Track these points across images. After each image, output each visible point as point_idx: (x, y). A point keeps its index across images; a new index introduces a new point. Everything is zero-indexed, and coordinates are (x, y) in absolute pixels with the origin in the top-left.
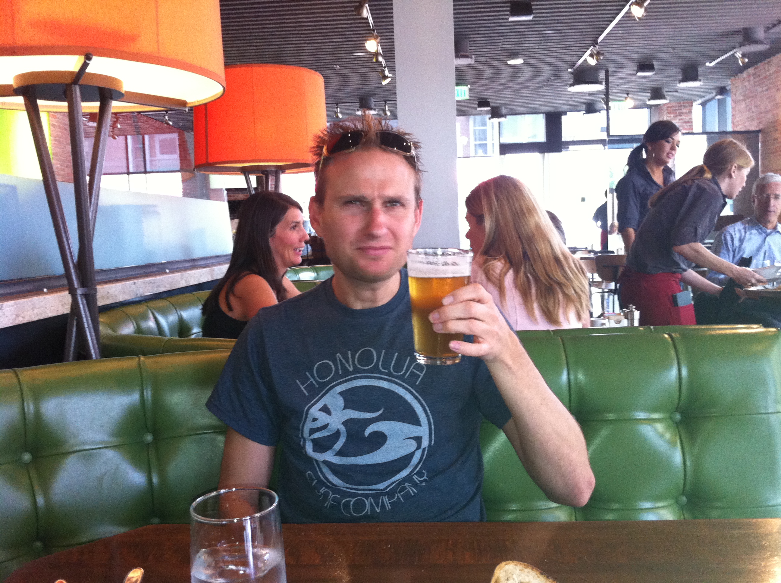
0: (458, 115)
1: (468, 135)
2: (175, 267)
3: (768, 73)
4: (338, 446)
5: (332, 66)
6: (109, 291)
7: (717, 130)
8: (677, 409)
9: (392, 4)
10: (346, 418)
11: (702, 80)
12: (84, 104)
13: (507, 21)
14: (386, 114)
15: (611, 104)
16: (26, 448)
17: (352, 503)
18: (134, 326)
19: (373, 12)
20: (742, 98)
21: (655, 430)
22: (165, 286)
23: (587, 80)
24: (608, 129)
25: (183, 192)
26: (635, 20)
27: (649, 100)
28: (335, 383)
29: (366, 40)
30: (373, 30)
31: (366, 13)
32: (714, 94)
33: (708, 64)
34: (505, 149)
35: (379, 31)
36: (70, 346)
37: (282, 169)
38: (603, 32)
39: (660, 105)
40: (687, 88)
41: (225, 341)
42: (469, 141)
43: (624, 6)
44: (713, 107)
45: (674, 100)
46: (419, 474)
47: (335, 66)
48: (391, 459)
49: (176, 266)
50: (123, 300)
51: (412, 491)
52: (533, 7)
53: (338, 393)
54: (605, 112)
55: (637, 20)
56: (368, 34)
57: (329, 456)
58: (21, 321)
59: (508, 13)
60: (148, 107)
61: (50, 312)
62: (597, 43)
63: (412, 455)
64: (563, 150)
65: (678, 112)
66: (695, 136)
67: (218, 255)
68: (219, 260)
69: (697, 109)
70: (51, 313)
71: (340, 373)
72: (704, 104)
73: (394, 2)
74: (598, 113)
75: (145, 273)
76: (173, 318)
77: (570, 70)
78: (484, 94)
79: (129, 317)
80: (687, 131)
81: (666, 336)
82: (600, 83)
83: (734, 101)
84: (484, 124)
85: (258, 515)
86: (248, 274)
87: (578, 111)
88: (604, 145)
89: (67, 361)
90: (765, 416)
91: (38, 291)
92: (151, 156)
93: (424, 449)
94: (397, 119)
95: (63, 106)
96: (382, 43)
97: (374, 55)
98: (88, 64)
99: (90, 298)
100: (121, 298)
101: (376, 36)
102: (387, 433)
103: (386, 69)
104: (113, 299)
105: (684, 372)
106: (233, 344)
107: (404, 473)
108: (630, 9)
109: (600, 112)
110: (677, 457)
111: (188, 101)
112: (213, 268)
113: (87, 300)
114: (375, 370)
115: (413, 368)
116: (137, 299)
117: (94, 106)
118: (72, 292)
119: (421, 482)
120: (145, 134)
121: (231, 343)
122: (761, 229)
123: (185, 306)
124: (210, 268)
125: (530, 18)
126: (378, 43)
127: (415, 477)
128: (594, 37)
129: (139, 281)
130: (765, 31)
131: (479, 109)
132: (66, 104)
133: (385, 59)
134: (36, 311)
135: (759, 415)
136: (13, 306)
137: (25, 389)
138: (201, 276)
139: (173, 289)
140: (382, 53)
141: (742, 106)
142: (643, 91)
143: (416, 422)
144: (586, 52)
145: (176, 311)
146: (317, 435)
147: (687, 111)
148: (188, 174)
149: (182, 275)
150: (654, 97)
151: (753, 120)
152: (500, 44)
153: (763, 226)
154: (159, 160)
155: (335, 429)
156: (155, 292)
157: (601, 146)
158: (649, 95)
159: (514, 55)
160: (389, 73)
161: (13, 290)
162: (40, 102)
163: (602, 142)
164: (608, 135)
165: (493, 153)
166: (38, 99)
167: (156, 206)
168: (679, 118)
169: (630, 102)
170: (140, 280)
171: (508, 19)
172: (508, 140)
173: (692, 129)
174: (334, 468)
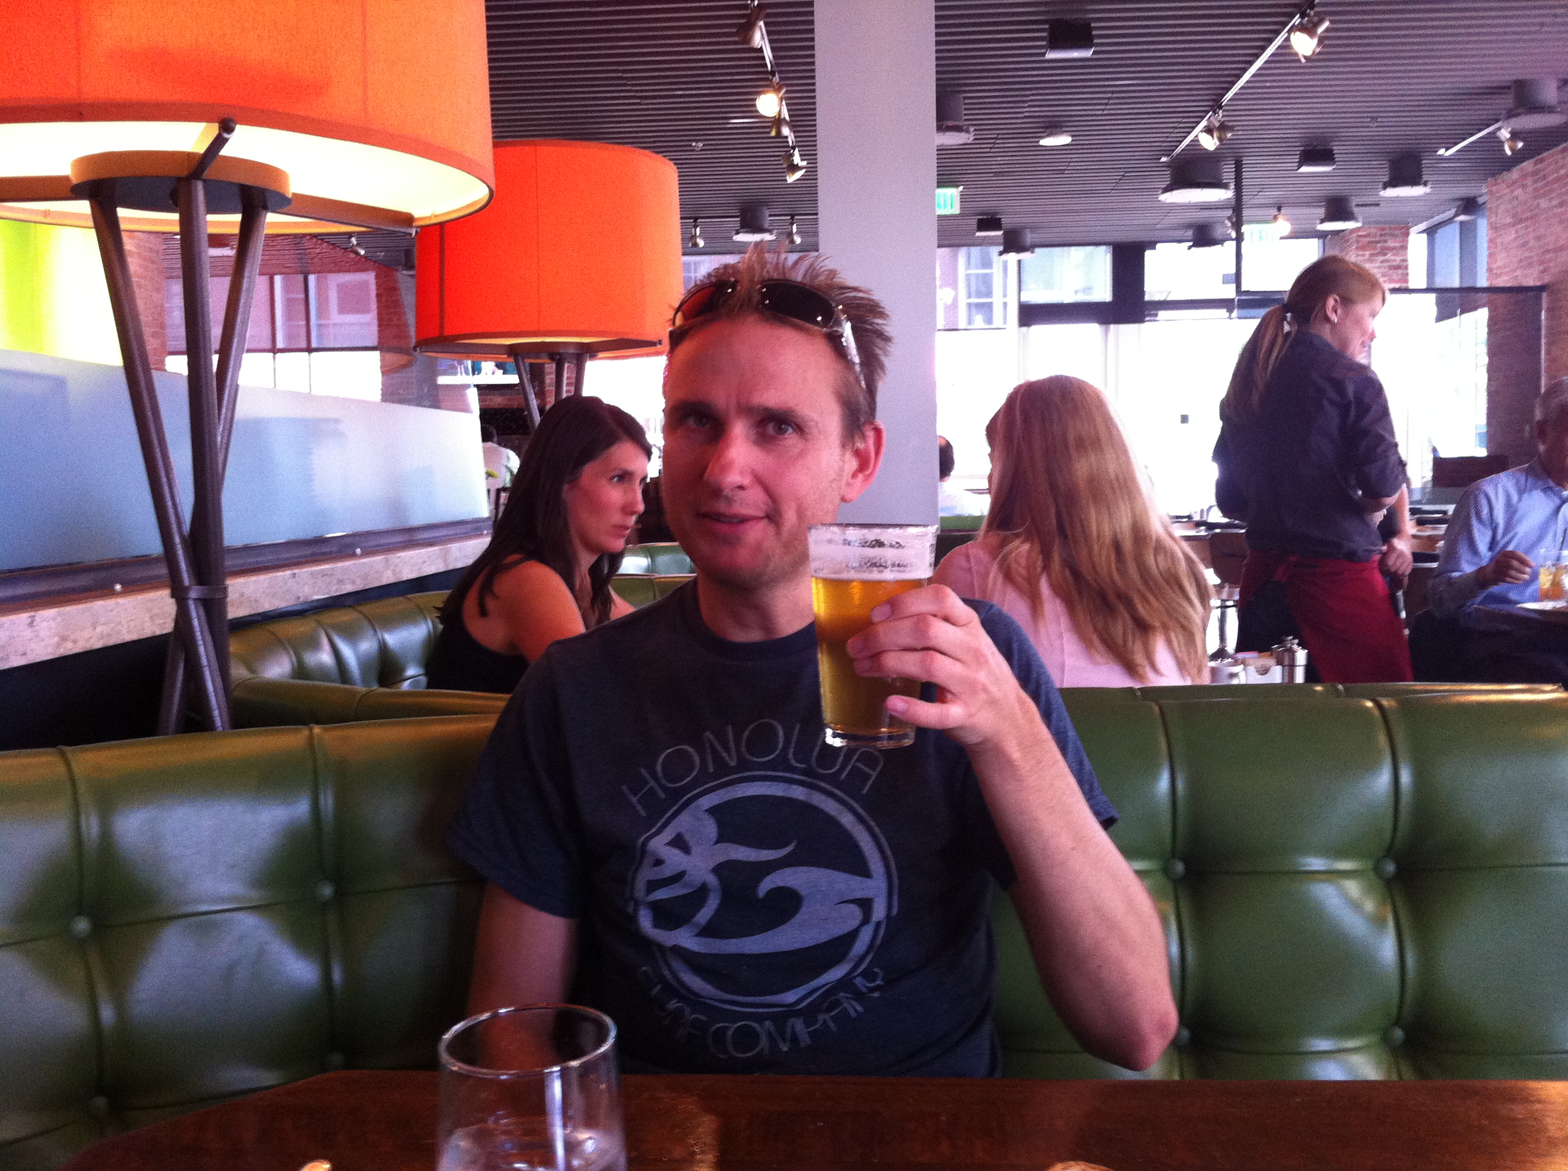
0: (939, 246)
1: (954, 285)
4: (704, 915)
5: (688, 143)
6: (243, 591)
7: (1456, 283)
8: (1389, 852)
9: (812, 13)
10: (721, 859)
11: (1429, 184)
12: (211, 218)
13: (1041, 58)
14: (792, 242)
15: (1245, 228)
16: (80, 909)
17: (730, 1032)
18: (292, 661)
19: (772, 37)
20: (1509, 220)
21: (1344, 895)
22: (354, 582)
23: (1200, 180)
24: (1238, 279)
25: (382, 390)
26: (1299, 61)
27: (1322, 221)
28: (698, 790)
29: (759, 93)
30: (773, 73)
31: (759, 38)
32: (1454, 211)
33: (1441, 152)
34: (1030, 314)
35: (784, 75)
36: (171, 703)
37: (590, 351)
38: (1233, 83)
39: (1343, 231)
40: (1398, 199)
42: (956, 298)
43: (1277, 33)
44: (1450, 236)
45: (1372, 223)
46: (868, 975)
47: (694, 144)
48: (810, 944)
49: (373, 542)
50: (273, 608)
51: (854, 1008)
52: (1094, 33)
53: (706, 810)
54: (1233, 244)
55: (1303, 60)
56: (762, 80)
57: (685, 938)
58: (69, 648)
59: (1044, 43)
60: (337, 225)
61: (128, 632)
62: (1220, 107)
63: (853, 936)
64: (1147, 319)
65: (1378, 246)
66: (1414, 295)
67: (457, 519)
68: (459, 530)
69: (1417, 242)
70: (127, 634)
71: (711, 770)
72: (1431, 232)
74: (1219, 247)
75: (314, 554)
76: (368, 645)
77: (1164, 159)
78: (989, 204)
79: (283, 644)
80: (1397, 286)
81: (1369, 704)
82: (1225, 186)
83: (1494, 228)
84: (987, 263)
85: (575, 1063)
86: (522, 561)
87: (1180, 241)
88: (1230, 311)
89: (166, 734)
91: (103, 590)
92: (320, 315)
93: (878, 924)
95: (169, 220)
96: (790, 98)
97: (771, 122)
98: (227, 140)
99: (214, 606)
100: (268, 605)
101: (778, 84)
102: (803, 892)
103: (796, 151)
104: (250, 607)
105: (1405, 777)
106: (502, 704)
107: (836, 973)
108: (1288, 39)
109: (1222, 245)
110: (1387, 949)
111: (417, 214)
112: (448, 546)
113: (206, 610)
114: (782, 763)
115: (857, 760)
116: (298, 608)
117: (229, 222)
118: (179, 594)
119: (872, 990)
120: (309, 272)
121: (499, 701)
122: (1551, 488)
123: (390, 622)
124: (441, 547)
125: (1088, 53)
126: (781, 99)
127: (859, 981)
128: (1215, 95)
129: (304, 571)
130: (1559, 88)
131: (979, 234)
132: (176, 216)
133: (794, 132)
134: (99, 629)
136: (54, 619)
137: (82, 788)
138: (424, 562)
139: (367, 587)
140: (787, 118)
141: (1510, 236)
142: (1309, 203)
143: (860, 868)
144: (1198, 123)
145: (375, 631)
146: (660, 894)
147: (1398, 245)
148: (394, 358)
149: (387, 560)
150: (1331, 217)
151: (1530, 265)
152: (1026, 105)
154: (336, 325)
155: (698, 882)
156: (333, 594)
157: (1223, 312)
158: (1321, 212)
159: (1053, 127)
160: (802, 160)
161: (56, 585)
162: (122, 212)
163: (1226, 304)
164: (1239, 290)
165: (1005, 322)
166: (120, 206)
167: (337, 421)
168: (1381, 258)
169: (1283, 226)
170: (306, 570)
171: (1044, 54)
172: (1036, 295)
173: (1406, 281)
174: (697, 963)
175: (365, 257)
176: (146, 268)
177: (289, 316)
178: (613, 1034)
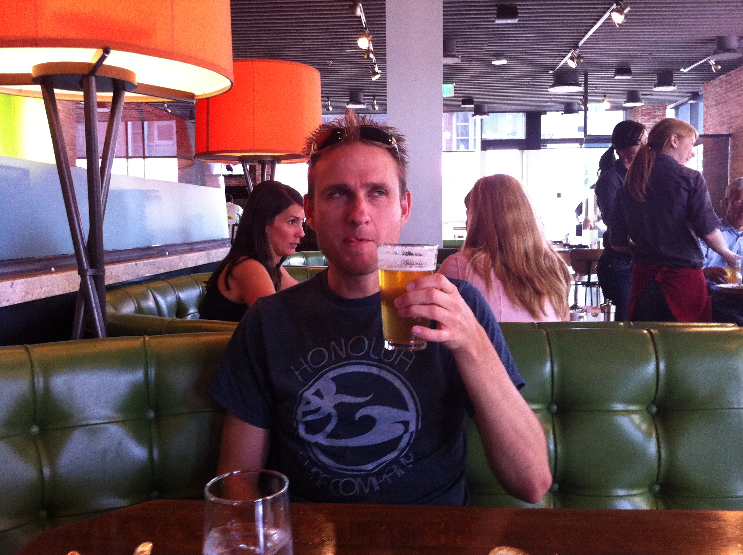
0: (444, 112)
1: (451, 131)
2: (174, 250)
3: (740, 80)
4: (330, 428)
5: (325, 61)
6: (113, 271)
8: (654, 402)
9: (384, 4)
10: (337, 402)
11: (676, 85)
12: (99, 94)
13: (493, 23)
14: (374, 109)
15: (589, 105)
16: (34, 421)
17: (341, 483)
18: (135, 305)
19: (366, 11)
20: (713, 103)
21: (632, 421)
22: (165, 268)
23: (568, 82)
24: (585, 129)
25: (178, 177)
26: (616, 26)
27: (625, 102)
28: (327, 369)
29: (359, 38)
30: (366, 28)
31: (359, 12)
32: (688, 98)
33: (682, 70)
34: (487, 145)
35: (371, 29)
36: (78, 324)
37: (278, 160)
38: (584, 36)
39: (635, 107)
40: (661, 92)
41: (226, 324)
42: (451, 136)
43: (605, 12)
44: (686, 110)
45: (648, 103)
46: (406, 457)
47: (328, 62)
48: (380, 442)
50: (126, 280)
51: (400, 472)
52: (518, 11)
53: (331, 379)
54: (583, 112)
55: (618, 26)
56: (361, 32)
57: (320, 439)
58: (30, 298)
59: (495, 16)
60: (156, 98)
62: (578, 47)
63: (400, 438)
64: (542, 147)
65: (652, 114)
67: (215, 239)
68: (216, 243)
69: (670, 113)
70: (57, 291)
71: (334, 360)
72: (677, 108)
73: (388, 3)
74: (576, 114)
75: (146, 255)
76: (171, 298)
77: (551, 72)
78: (467, 92)
79: (131, 297)
81: (645, 332)
82: (580, 85)
83: (706, 106)
84: (466, 120)
85: (269, 498)
86: (246, 259)
87: (557, 111)
88: (581, 144)
90: (737, 411)
91: (46, 270)
92: (149, 141)
93: (412, 433)
94: (386, 113)
95: (79, 95)
96: (374, 40)
97: (364, 52)
98: (106, 57)
99: (98, 279)
100: (124, 278)
101: (368, 34)
102: (376, 417)
103: (376, 65)
104: (116, 279)
105: (662, 366)
106: (235, 327)
107: (392, 456)
108: (610, 16)
109: (578, 113)
110: (652, 447)
111: (196, 94)
112: (210, 251)
113: (95, 281)
114: (366, 356)
115: (403, 355)
116: (138, 280)
117: (107, 96)
118: (82, 273)
119: (409, 464)
120: (144, 120)
121: (233, 326)
122: (732, 230)
123: (182, 287)
124: (206, 252)
125: (515, 21)
126: (370, 41)
127: (402, 460)
128: (575, 41)
129: (141, 263)
130: (738, 41)
131: (463, 106)
132: (82, 93)
133: (375, 56)
134: (44, 289)
135: (732, 410)
136: (23, 284)
137: (36, 364)
138: (198, 259)
139: (171, 270)
140: (373, 50)
141: (714, 111)
142: (619, 93)
143: (404, 407)
144: (567, 55)
145: (175, 292)
146: (309, 418)
147: (661, 114)
148: (185, 162)
149: (181, 258)
150: (629, 100)
151: (723, 124)
152: (486, 45)
153: (735, 227)
154: (156, 146)
155: (327, 412)
156: (155, 274)
157: (578, 145)
158: (625, 98)
159: (498, 56)
160: (379, 70)
161: (23, 268)
162: (56, 91)
163: (579, 141)
164: (585, 135)
165: (475, 148)
166: (55, 88)
167: (157, 191)
168: (653, 120)
169: (607, 104)
170: (142, 262)
171: (494, 21)
172: (489, 136)
174: (326, 450)
175: (171, 113)
176: (67, 117)
177: (135, 141)
178: (287, 484)
